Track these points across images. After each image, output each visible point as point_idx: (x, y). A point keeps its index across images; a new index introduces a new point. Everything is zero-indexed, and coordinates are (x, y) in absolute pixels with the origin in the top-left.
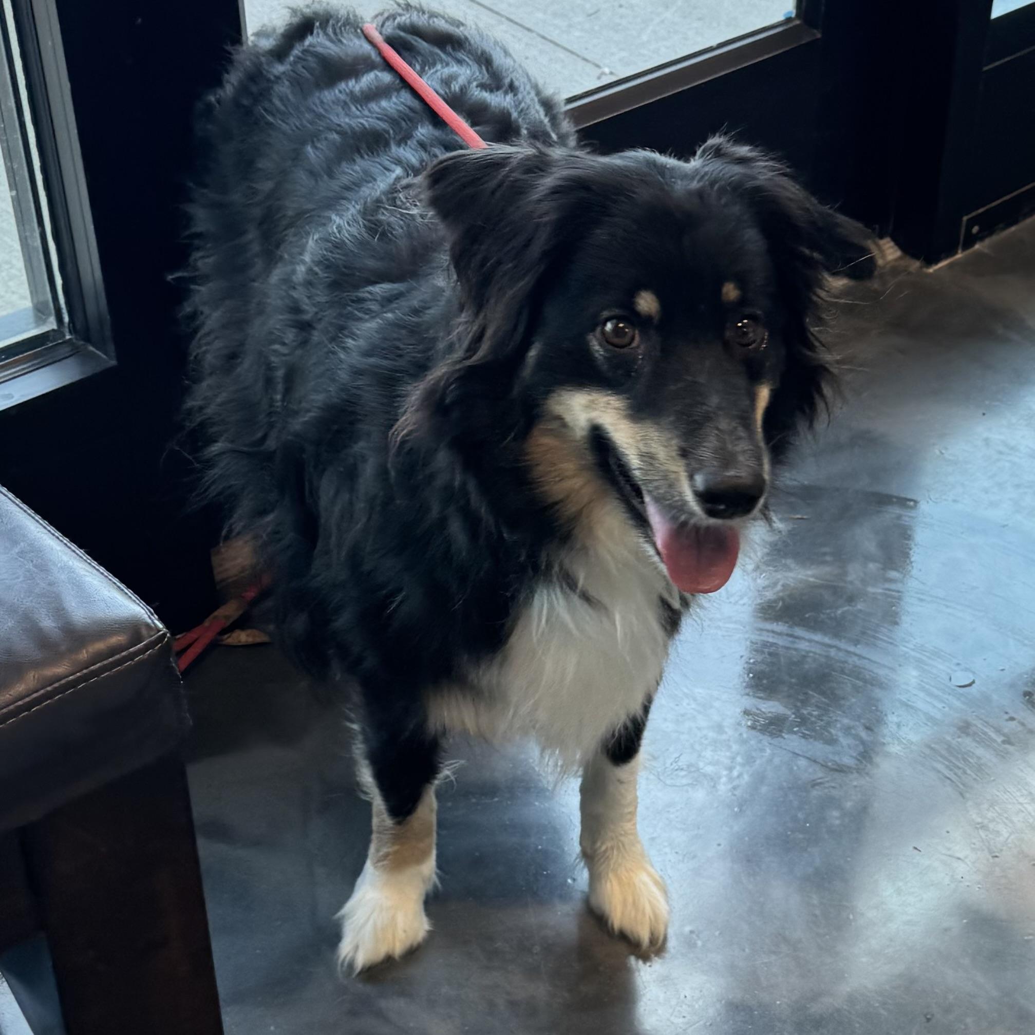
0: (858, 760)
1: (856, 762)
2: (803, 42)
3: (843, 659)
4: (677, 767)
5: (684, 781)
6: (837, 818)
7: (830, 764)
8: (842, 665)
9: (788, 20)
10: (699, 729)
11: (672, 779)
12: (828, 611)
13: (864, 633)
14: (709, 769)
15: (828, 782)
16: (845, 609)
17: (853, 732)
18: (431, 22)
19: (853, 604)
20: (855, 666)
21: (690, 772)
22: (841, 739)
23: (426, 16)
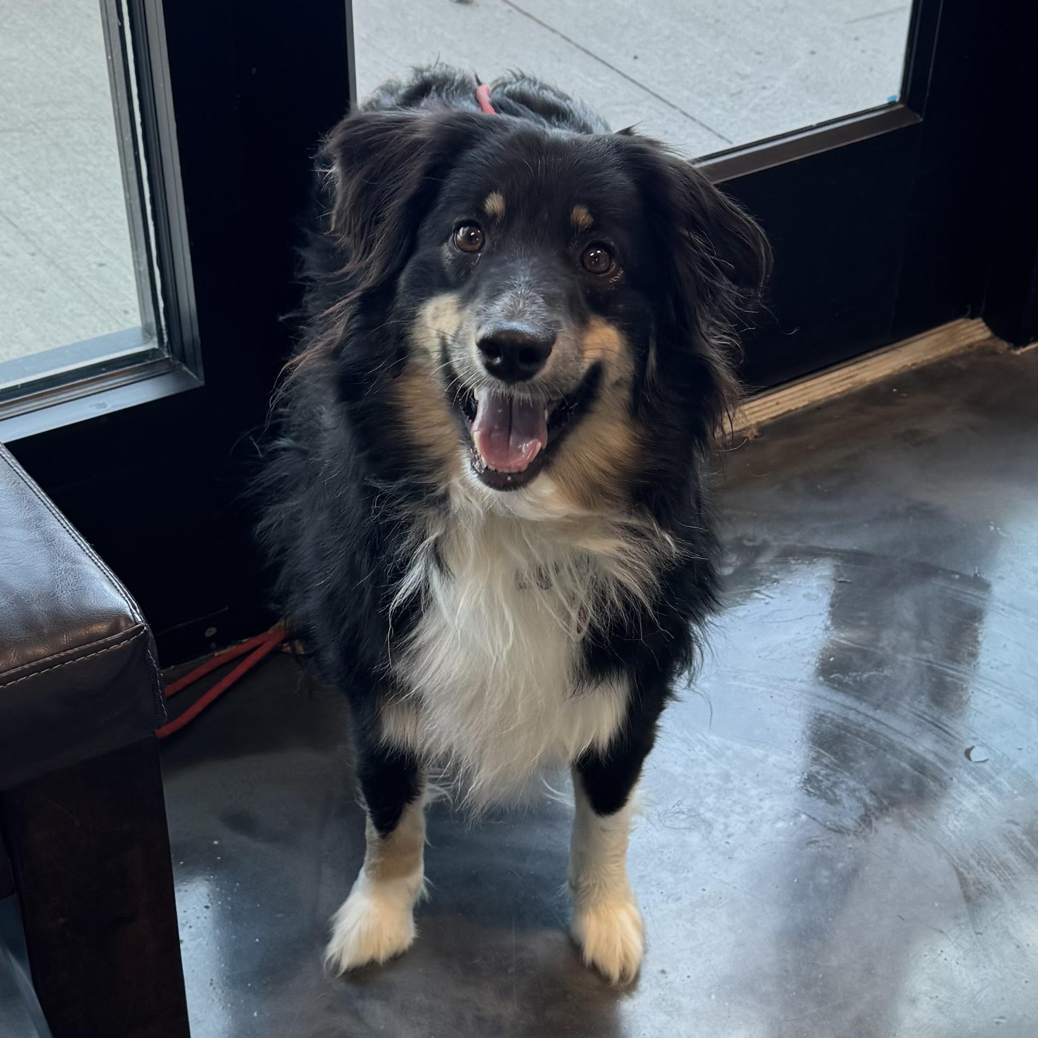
0: (858, 823)
1: (856, 825)
2: (904, 126)
3: (861, 723)
4: (678, 810)
5: (683, 825)
6: (826, 877)
7: (828, 823)
8: (858, 728)
9: (892, 104)
10: (707, 775)
11: (671, 821)
12: (854, 674)
13: (885, 699)
14: (709, 815)
15: (823, 841)
16: (871, 673)
17: (857, 794)
18: (541, 93)
19: (881, 669)
20: (871, 730)
21: (691, 816)
22: (844, 800)
23: (537, 87)
